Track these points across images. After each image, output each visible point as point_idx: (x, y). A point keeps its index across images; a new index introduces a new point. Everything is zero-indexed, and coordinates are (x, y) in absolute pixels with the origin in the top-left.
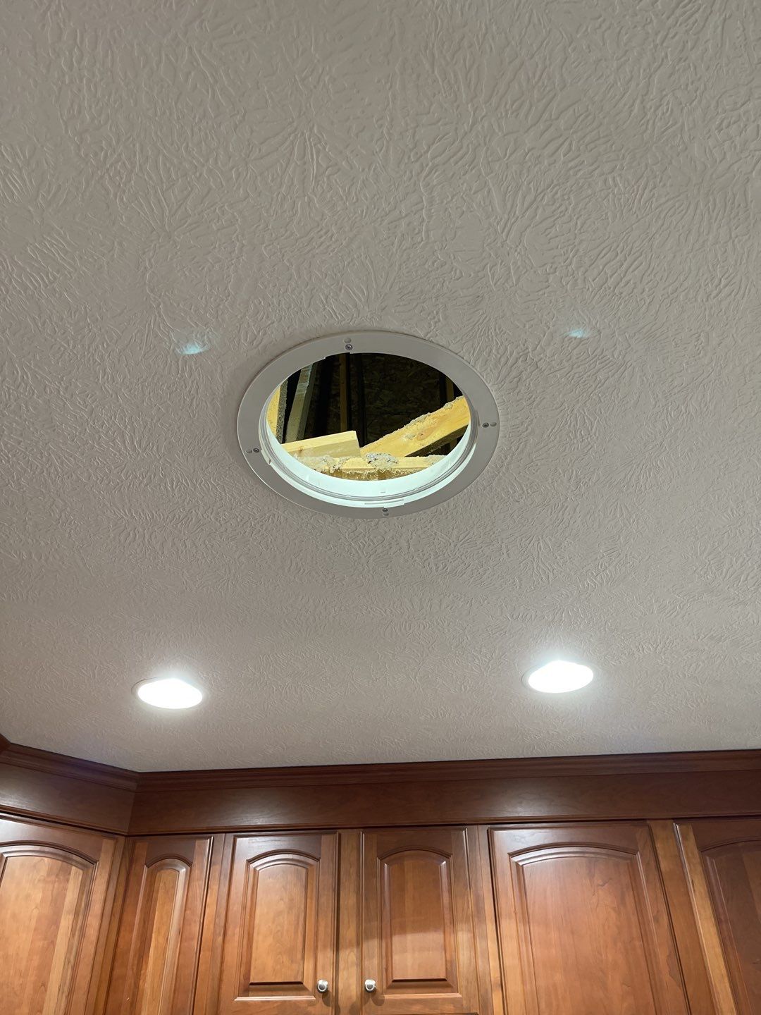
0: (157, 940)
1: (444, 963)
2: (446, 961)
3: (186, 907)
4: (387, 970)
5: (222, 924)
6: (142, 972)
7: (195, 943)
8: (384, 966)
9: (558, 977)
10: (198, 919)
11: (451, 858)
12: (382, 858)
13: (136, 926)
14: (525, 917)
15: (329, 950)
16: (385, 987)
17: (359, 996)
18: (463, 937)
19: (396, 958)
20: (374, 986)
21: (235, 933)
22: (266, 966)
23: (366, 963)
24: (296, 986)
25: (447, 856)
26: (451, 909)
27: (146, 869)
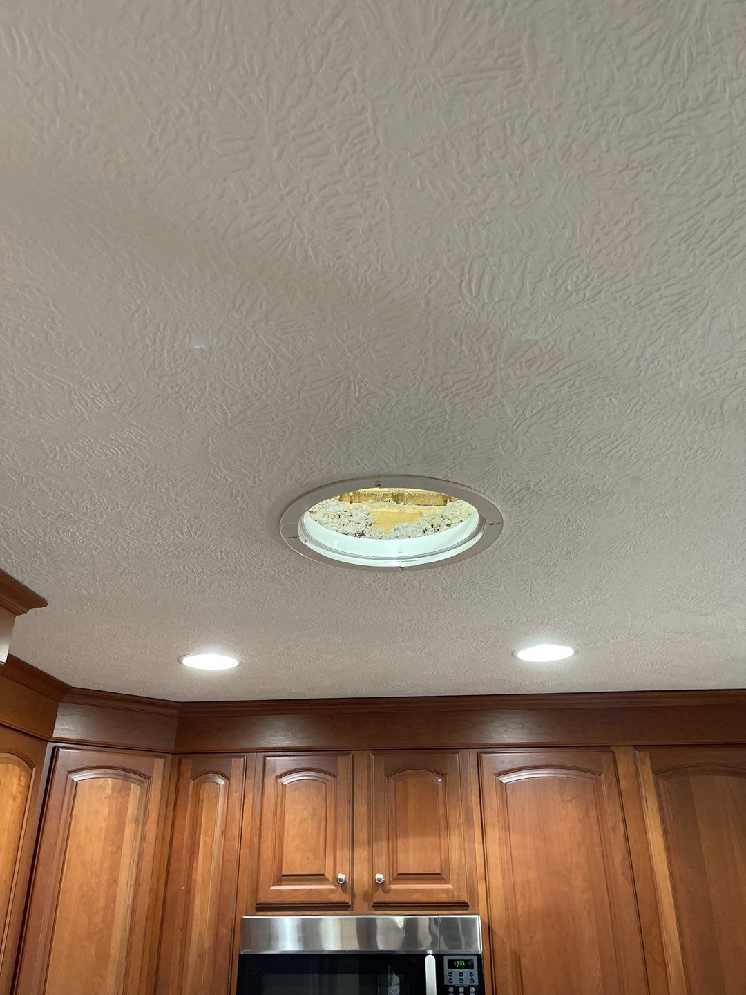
0: (205, 841)
1: (439, 861)
2: (441, 859)
3: (227, 814)
4: (393, 865)
5: (258, 827)
6: (194, 866)
7: (236, 843)
8: (391, 862)
9: (532, 875)
10: (237, 824)
11: (447, 777)
12: (388, 776)
13: (187, 829)
14: (506, 826)
15: (345, 849)
16: (391, 879)
17: (371, 885)
18: (455, 841)
19: (400, 856)
20: (383, 879)
21: (268, 836)
22: (295, 861)
23: (376, 859)
24: (319, 877)
25: (442, 775)
26: (446, 818)
27: (192, 782)
